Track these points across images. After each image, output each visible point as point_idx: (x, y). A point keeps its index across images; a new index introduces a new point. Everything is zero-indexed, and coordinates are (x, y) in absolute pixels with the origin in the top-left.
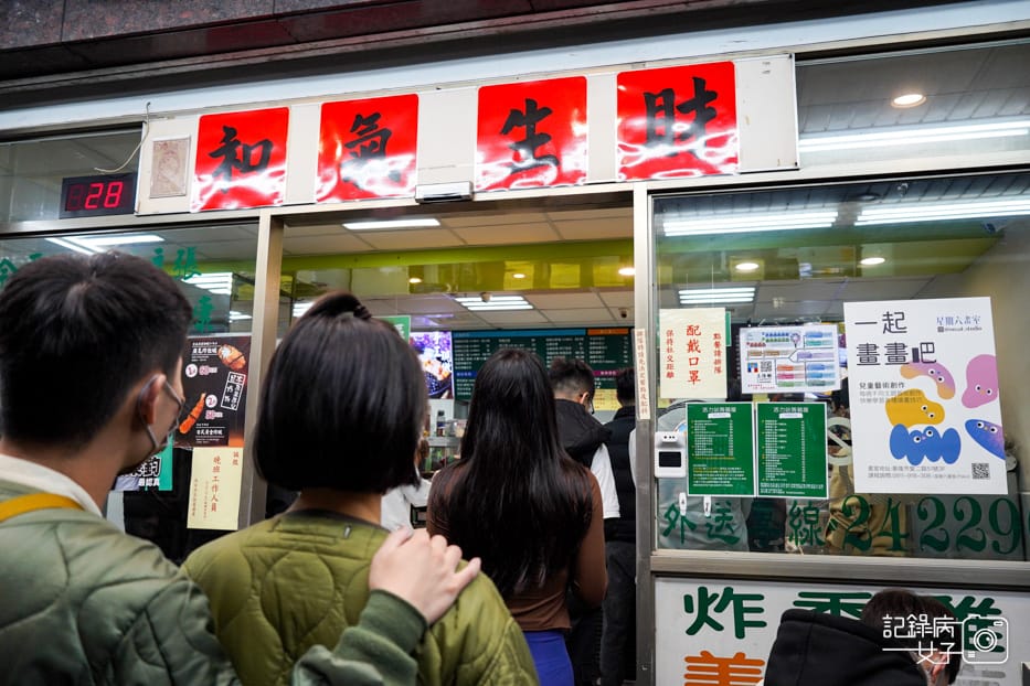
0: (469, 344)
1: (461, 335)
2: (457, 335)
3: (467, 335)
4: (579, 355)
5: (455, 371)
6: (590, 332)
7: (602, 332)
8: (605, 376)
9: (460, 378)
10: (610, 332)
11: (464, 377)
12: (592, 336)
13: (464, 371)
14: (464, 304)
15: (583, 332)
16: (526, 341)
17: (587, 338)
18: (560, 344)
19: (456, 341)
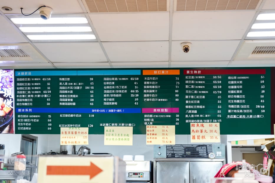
0: (31, 82)
1: (23, 74)
2: (19, 74)
3: (30, 74)
4: (135, 93)
5: (17, 107)
6: (145, 73)
7: (155, 72)
8: (157, 113)
9: (22, 113)
10: (163, 72)
11: (25, 113)
12: (147, 76)
13: (25, 107)
14: (24, 30)
15: (138, 73)
16: (85, 80)
17: (142, 78)
18: (117, 83)
19: (18, 79)
